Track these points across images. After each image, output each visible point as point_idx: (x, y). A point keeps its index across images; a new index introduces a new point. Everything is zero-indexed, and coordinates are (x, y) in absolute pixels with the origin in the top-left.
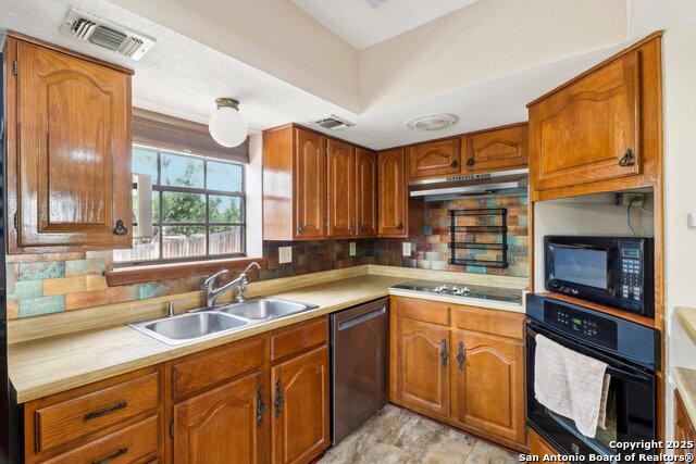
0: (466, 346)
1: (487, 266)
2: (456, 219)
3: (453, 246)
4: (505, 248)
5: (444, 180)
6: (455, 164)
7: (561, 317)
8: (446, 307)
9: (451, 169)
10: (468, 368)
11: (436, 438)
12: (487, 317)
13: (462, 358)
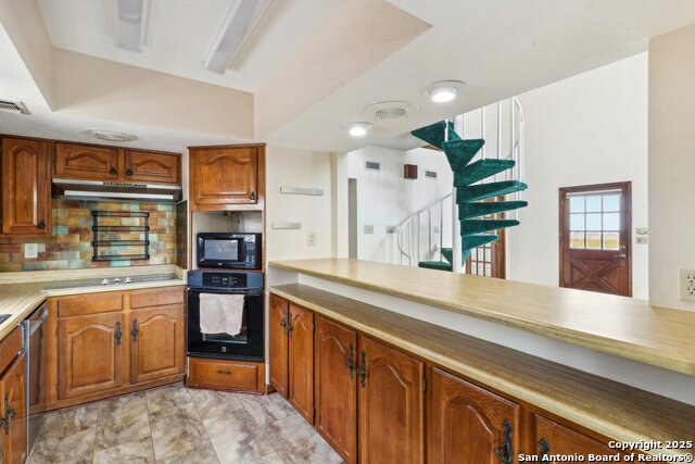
0: (139, 321)
1: (131, 260)
2: (99, 219)
3: (95, 244)
4: (147, 243)
5: (101, 183)
6: (113, 171)
7: (215, 280)
8: (119, 295)
9: (109, 175)
10: (141, 338)
11: (113, 408)
12: (158, 293)
13: (135, 332)
